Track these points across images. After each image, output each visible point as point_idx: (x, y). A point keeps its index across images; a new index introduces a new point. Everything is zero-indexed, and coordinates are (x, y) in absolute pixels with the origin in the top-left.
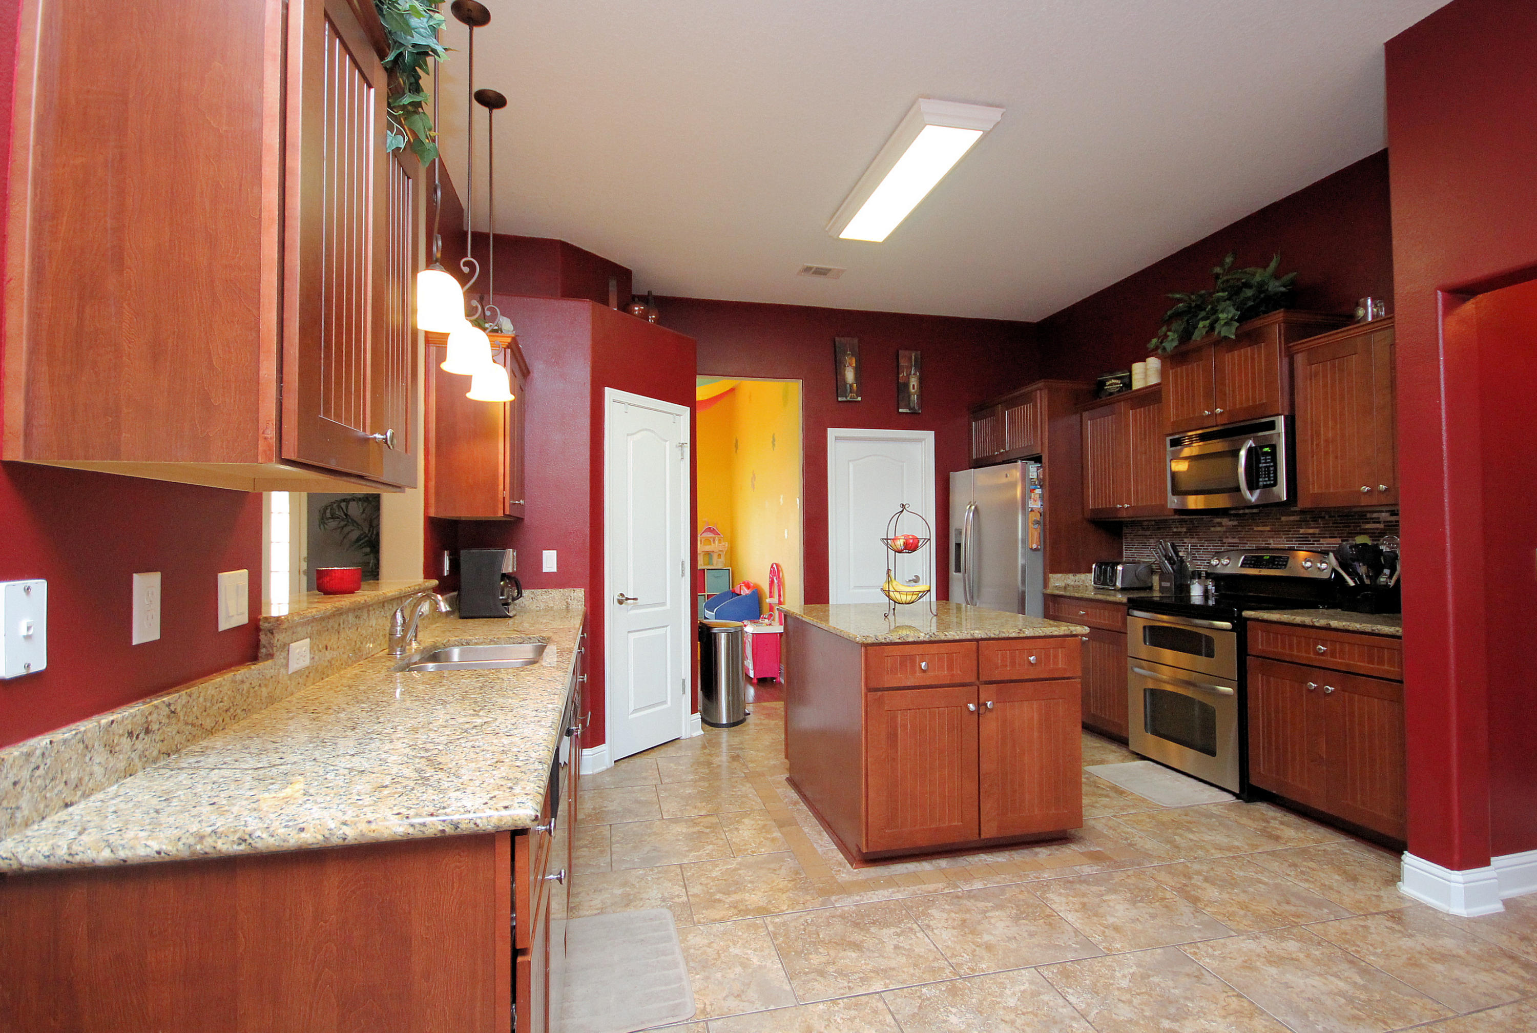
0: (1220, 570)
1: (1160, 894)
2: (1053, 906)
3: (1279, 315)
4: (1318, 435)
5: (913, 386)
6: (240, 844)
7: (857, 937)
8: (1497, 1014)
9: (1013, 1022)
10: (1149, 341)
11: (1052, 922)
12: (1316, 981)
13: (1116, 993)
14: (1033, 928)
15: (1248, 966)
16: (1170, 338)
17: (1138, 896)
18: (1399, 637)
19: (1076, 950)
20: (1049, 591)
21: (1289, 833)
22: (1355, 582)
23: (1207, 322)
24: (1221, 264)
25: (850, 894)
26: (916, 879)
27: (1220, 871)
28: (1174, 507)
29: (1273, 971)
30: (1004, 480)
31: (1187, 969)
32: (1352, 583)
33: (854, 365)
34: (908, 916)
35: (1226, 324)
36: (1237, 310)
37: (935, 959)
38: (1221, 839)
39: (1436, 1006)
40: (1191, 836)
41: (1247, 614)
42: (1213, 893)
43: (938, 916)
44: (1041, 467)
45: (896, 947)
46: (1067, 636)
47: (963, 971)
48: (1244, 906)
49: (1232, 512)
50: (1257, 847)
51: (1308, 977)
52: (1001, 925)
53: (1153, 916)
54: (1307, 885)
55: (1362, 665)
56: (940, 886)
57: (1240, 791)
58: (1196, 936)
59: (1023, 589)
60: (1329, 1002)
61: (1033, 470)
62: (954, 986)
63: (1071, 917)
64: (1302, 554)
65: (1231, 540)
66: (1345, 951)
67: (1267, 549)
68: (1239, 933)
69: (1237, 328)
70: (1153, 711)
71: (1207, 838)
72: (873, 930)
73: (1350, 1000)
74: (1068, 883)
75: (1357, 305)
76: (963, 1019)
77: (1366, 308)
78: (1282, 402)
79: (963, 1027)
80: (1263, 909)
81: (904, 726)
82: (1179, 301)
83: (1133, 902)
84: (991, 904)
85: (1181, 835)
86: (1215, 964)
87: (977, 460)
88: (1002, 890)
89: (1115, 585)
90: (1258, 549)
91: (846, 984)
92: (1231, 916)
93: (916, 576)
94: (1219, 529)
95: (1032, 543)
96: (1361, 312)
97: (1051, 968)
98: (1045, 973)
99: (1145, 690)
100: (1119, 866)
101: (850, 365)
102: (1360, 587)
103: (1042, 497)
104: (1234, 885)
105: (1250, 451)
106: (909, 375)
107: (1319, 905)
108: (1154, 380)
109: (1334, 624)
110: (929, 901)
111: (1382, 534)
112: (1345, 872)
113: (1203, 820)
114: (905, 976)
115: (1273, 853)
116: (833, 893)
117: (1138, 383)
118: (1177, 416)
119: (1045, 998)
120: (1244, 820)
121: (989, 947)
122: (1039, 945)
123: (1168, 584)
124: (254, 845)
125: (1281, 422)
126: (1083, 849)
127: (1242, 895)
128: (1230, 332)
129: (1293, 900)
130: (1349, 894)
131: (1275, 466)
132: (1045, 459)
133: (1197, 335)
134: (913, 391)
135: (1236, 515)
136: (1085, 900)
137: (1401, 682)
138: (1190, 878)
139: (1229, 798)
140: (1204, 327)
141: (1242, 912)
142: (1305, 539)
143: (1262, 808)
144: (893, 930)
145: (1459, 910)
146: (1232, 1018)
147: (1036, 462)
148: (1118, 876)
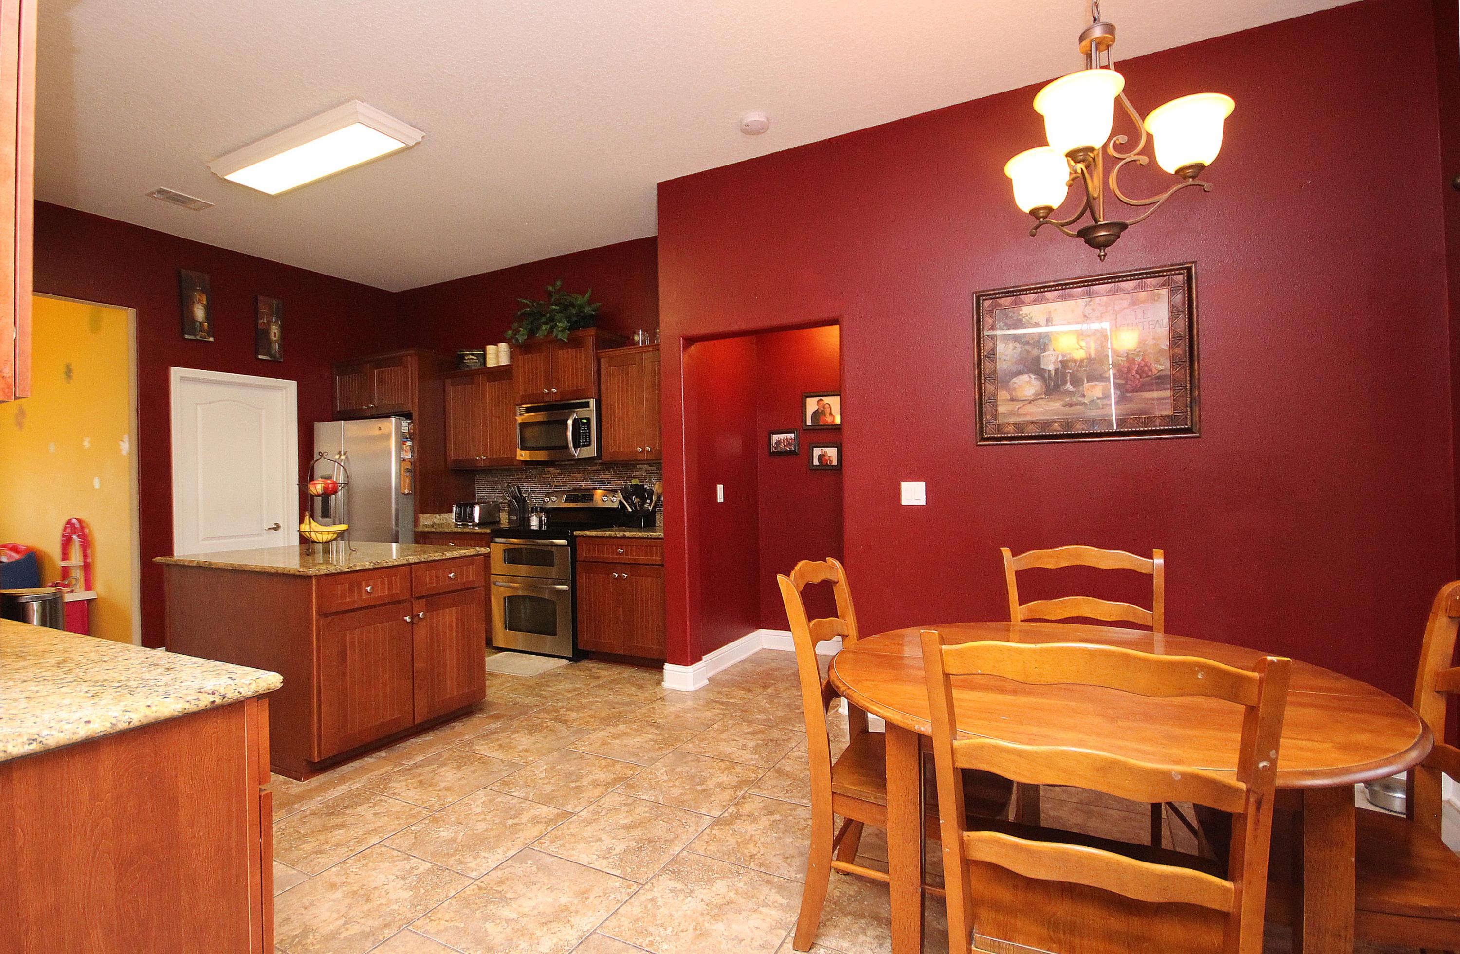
0: (550, 505)
1: (545, 725)
2: (481, 753)
3: (592, 331)
4: (614, 413)
5: (275, 333)
6: (30, 744)
7: (336, 821)
8: (716, 726)
9: (485, 819)
10: (506, 332)
11: (484, 761)
12: (639, 739)
13: (540, 781)
14: (474, 768)
15: (604, 743)
16: (521, 333)
17: (532, 729)
18: (661, 539)
19: (506, 770)
20: (420, 529)
21: (604, 673)
22: (632, 509)
23: (548, 326)
24: (553, 285)
25: (311, 798)
26: (365, 770)
27: (574, 703)
28: (522, 459)
29: (617, 741)
30: (377, 432)
31: (574, 756)
32: (630, 510)
33: (205, 302)
34: (373, 794)
35: (562, 331)
36: (568, 322)
37: (411, 810)
38: (568, 686)
39: (691, 731)
40: (550, 689)
41: (576, 533)
42: (574, 715)
43: (397, 785)
44: (411, 423)
45: (375, 814)
46: (474, 555)
47: (437, 806)
48: (592, 717)
49: (557, 463)
50: (588, 685)
51: (634, 738)
52: (449, 775)
53: (546, 737)
54: (620, 697)
55: (642, 558)
56: (389, 768)
57: (573, 655)
58: (572, 739)
59: (397, 528)
60: (647, 746)
61: (405, 426)
62: (434, 817)
63: (495, 755)
64: (599, 491)
65: (556, 484)
66: (647, 722)
67: (579, 490)
68: (595, 730)
69: (569, 335)
70: (510, 611)
71: (560, 687)
72: (347, 812)
73: (656, 741)
74: (483, 737)
75: (634, 333)
76: (451, 831)
77: (639, 335)
78: (593, 390)
79: (453, 834)
80: (603, 715)
81: (353, 643)
82: (527, 306)
83: (530, 734)
84: (436, 766)
85: (544, 690)
86: (587, 749)
87: (341, 412)
88: (440, 755)
89: (473, 520)
90: (575, 490)
91: (347, 849)
92: (587, 723)
93: (276, 524)
94: (547, 476)
95: (405, 489)
96: (636, 338)
97: (496, 784)
98: (493, 788)
99: (505, 598)
100: (513, 718)
101: (200, 301)
102: (635, 511)
103: (412, 449)
104: (585, 707)
105: (575, 421)
106: (269, 323)
107: (629, 704)
108: (504, 361)
109: (627, 534)
110: (386, 780)
111: (645, 478)
112: (637, 685)
113: (554, 678)
114: (393, 827)
115: (599, 686)
116: (294, 803)
117: (491, 363)
118: (525, 391)
119: (499, 799)
120: (578, 673)
121: (447, 789)
122: (481, 776)
123: (515, 518)
124: (45, 742)
125: (592, 402)
126: (485, 715)
127: (590, 711)
128: (564, 337)
129: (616, 706)
130: (641, 695)
131: (590, 432)
132: (415, 416)
133: (540, 335)
134: (274, 338)
135: (560, 466)
136: (500, 742)
137: (662, 565)
138: (559, 711)
139: (565, 662)
140: (546, 329)
141: (593, 720)
142: (601, 483)
143: (585, 664)
144: (366, 806)
145: (692, 687)
146: (605, 769)
147: (407, 419)
148: (515, 724)
